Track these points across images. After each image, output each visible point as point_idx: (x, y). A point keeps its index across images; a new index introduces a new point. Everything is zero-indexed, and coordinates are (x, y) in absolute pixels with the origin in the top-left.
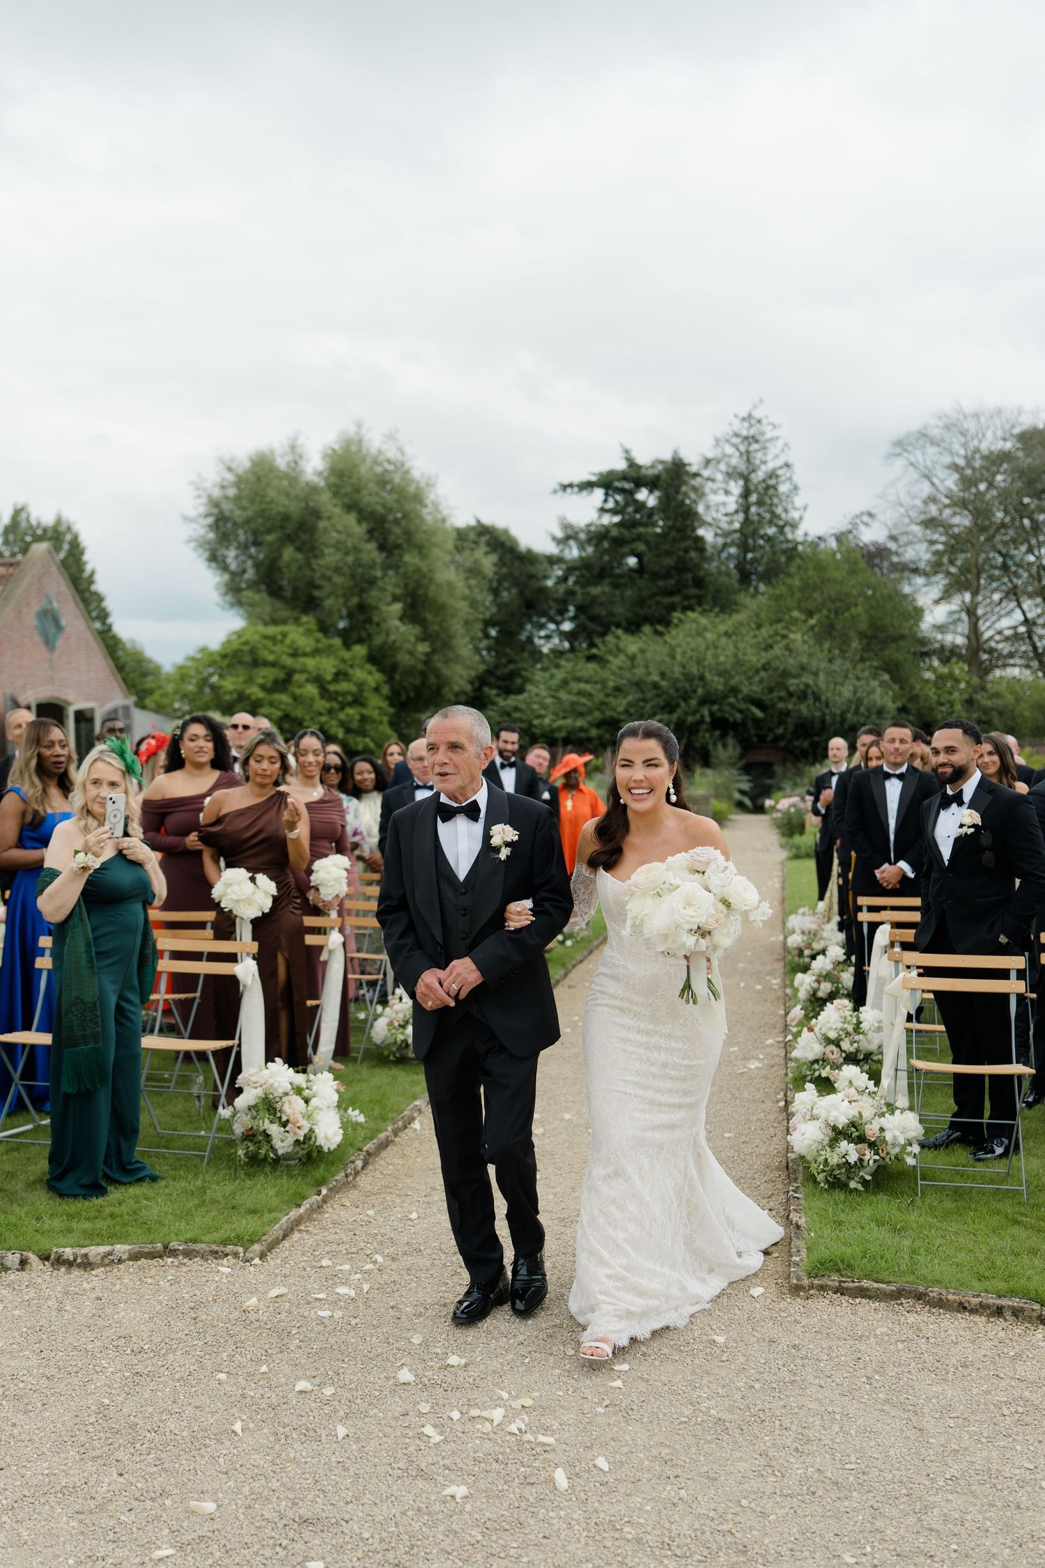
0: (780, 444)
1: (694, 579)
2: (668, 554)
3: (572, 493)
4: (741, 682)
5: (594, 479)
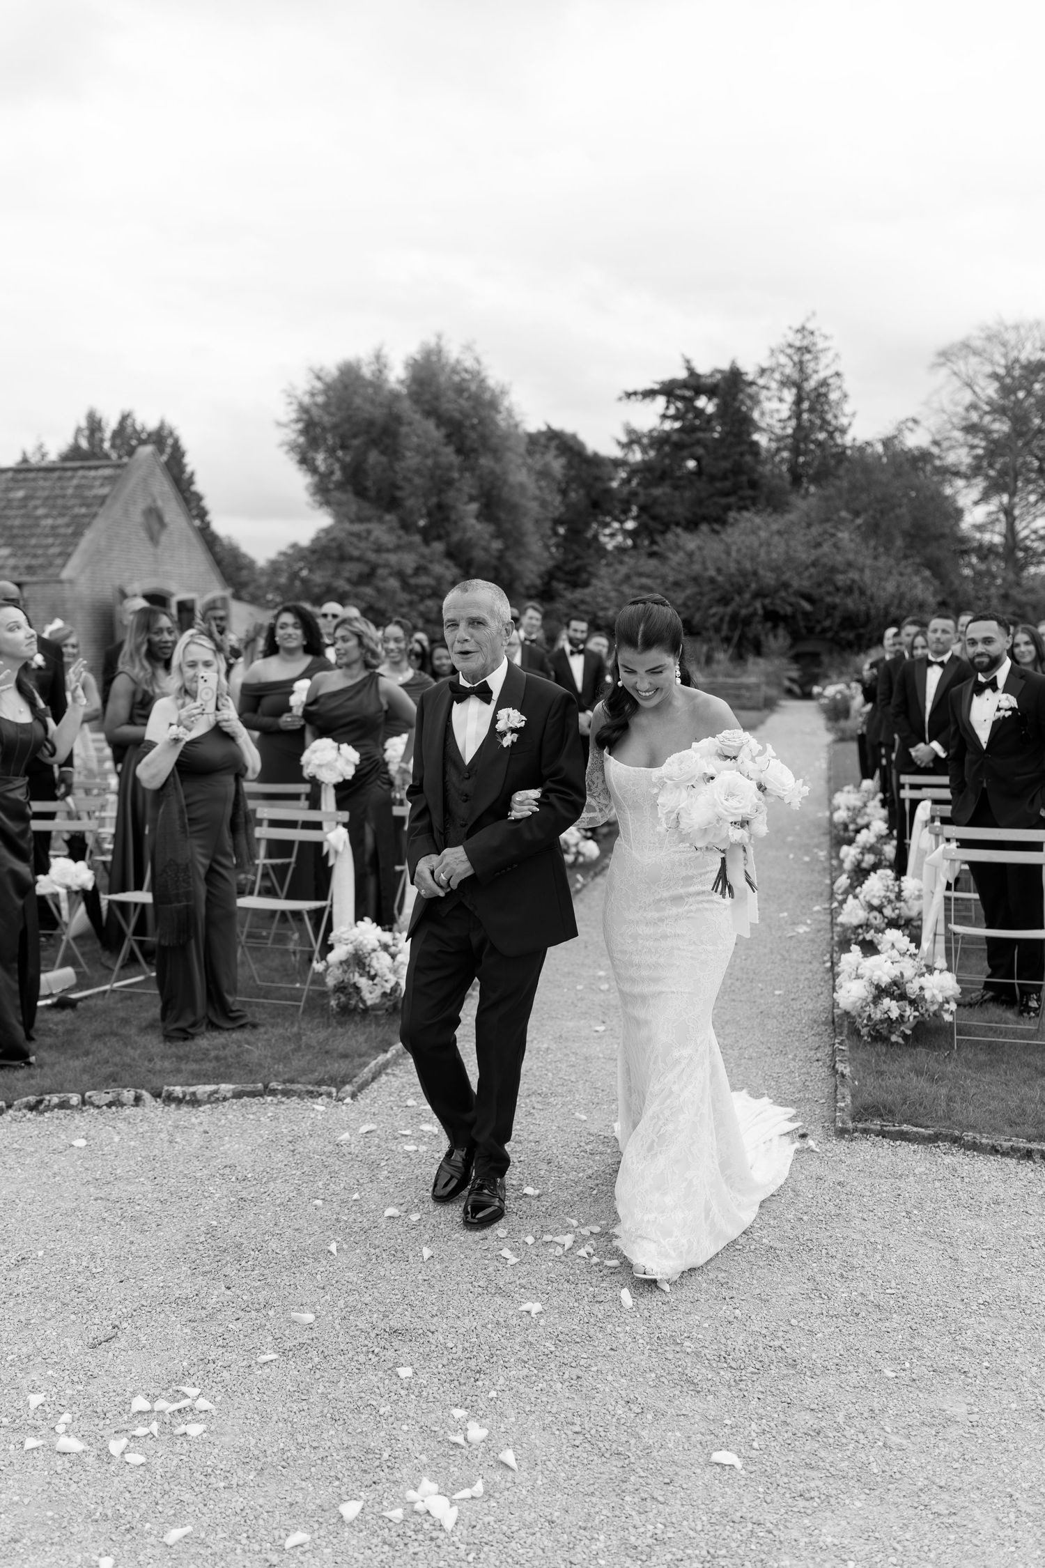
0: (830, 354)
1: (749, 481)
2: (725, 457)
3: (637, 400)
4: (792, 578)
5: (656, 387)
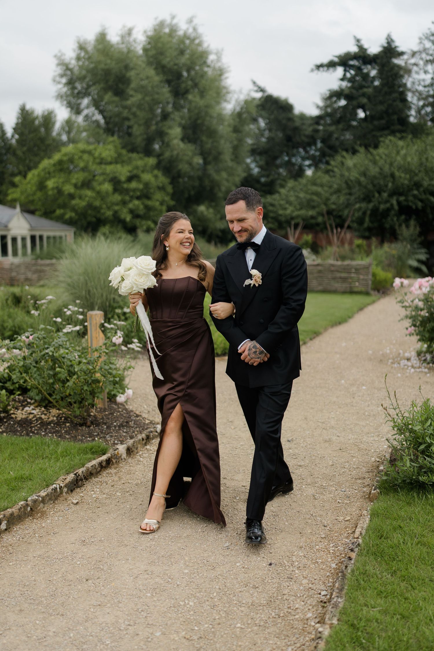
1: (398, 119)
2: (381, 103)
3: (323, 71)
4: (423, 179)
5: (336, 60)
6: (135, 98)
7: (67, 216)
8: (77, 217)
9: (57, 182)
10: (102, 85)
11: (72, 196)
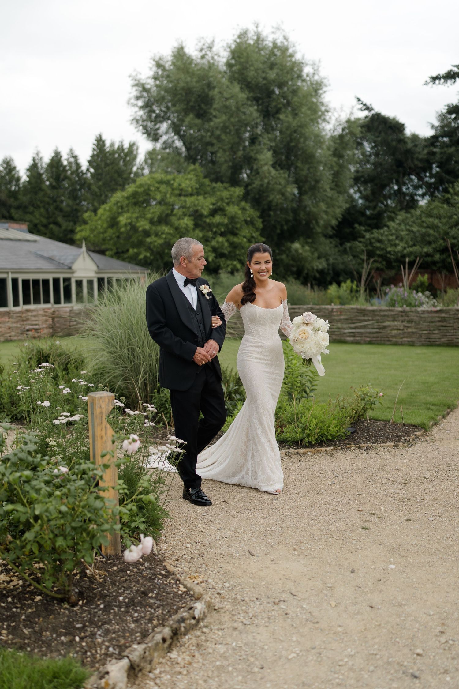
3: (439, 83)
6: (219, 120)
7: (141, 257)
8: (152, 258)
9: (130, 218)
10: (183, 106)
11: (147, 234)
